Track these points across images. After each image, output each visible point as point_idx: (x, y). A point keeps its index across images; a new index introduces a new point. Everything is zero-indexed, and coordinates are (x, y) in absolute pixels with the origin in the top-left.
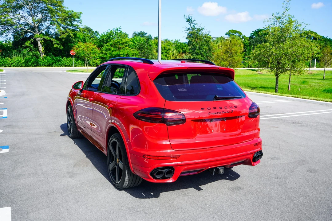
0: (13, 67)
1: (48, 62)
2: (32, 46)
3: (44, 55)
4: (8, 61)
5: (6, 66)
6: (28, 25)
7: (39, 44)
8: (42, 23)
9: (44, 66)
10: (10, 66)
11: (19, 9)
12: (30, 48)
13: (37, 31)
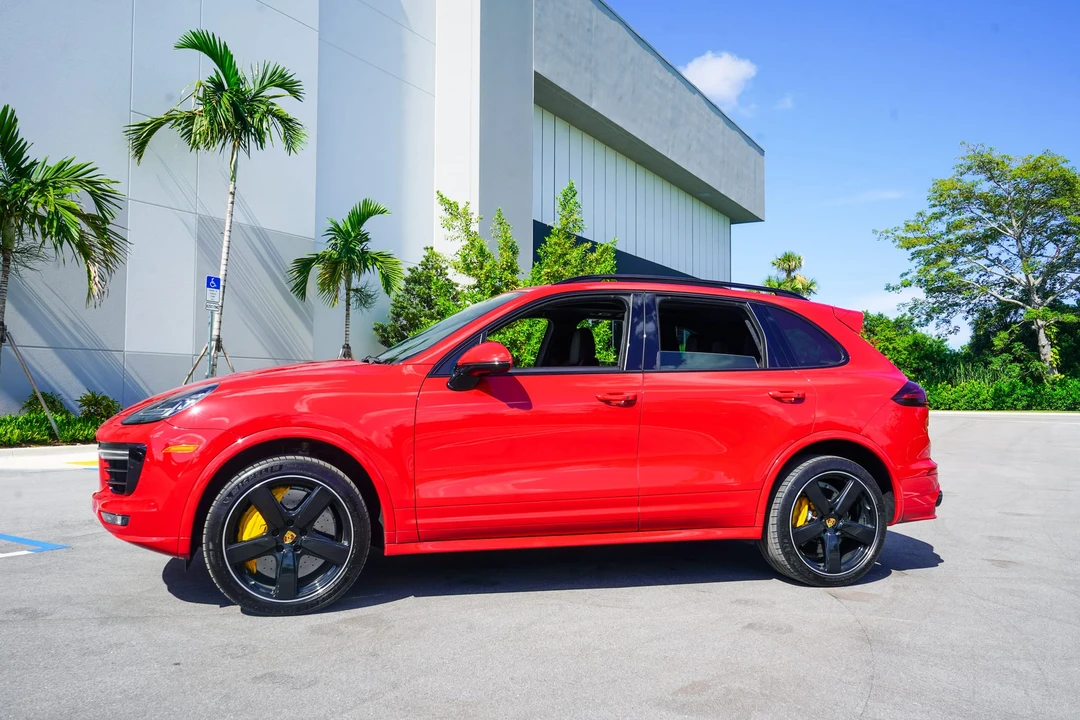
0: (958, 409)
1: (1071, 395)
2: (1019, 347)
3: (1057, 374)
4: (944, 394)
6: (1011, 284)
7: (1043, 340)
8: (1060, 275)
9: (1056, 409)
10: (950, 409)
11: (987, 243)
12: (1012, 354)
13: (1038, 300)
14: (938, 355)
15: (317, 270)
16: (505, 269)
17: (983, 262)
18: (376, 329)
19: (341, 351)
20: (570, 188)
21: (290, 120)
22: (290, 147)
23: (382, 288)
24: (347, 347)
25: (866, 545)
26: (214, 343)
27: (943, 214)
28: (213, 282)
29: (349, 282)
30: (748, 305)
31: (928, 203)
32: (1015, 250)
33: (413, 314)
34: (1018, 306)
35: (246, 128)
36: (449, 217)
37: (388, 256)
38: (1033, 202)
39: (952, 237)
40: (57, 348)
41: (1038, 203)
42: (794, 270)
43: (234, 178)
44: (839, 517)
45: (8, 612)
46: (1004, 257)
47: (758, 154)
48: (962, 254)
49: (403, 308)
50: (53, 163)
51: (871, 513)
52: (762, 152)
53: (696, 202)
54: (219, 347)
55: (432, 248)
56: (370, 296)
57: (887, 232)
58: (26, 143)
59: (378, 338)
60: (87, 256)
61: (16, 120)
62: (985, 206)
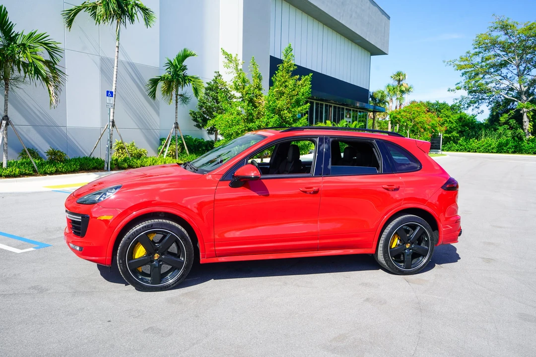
0: (480, 152)
2: (513, 122)
3: (531, 136)
4: (473, 144)
5: (469, 151)
6: (512, 89)
7: (525, 119)
9: (528, 153)
10: (476, 152)
11: (502, 68)
12: (509, 125)
13: (525, 98)
14: (472, 124)
15: (161, 85)
16: (255, 88)
17: (498, 78)
18: (190, 114)
19: (174, 126)
20: (289, 47)
21: (147, 9)
22: (147, 24)
23: (194, 95)
24: (176, 123)
25: (424, 256)
26: (111, 123)
27: (480, 52)
28: (110, 94)
29: (177, 91)
30: (374, 141)
31: (473, 47)
32: (515, 72)
33: (209, 106)
34: (515, 101)
35: (124, 12)
36: (228, 61)
37: (197, 78)
38: (527, 47)
39: (484, 64)
40: (34, 126)
41: (530, 48)
42: (402, 81)
43: (118, 39)
44: (412, 243)
45: (29, 288)
46: (509, 75)
47: (387, 19)
48: (488, 73)
49: (204, 103)
50: (27, 33)
51: (427, 242)
52: (389, 18)
53: (354, 44)
54: (113, 125)
55: (218, 72)
56: (188, 98)
57: (450, 61)
58: (13, 24)
59: (192, 118)
60: (47, 82)
61: (7, 12)
62: (502, 48)
